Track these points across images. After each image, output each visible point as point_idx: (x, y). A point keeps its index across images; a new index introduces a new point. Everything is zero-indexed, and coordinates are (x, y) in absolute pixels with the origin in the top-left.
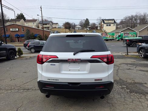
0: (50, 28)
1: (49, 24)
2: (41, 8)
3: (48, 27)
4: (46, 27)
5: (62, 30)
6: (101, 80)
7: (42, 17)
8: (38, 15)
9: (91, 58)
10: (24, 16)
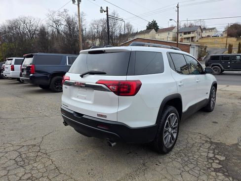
0: (195, 40)
1: (195, 31)
2: (178, 7)
3: (192, 38)
4: (188, 38)
5: (221, 40)
6: (105, 117)
7: (178, 21)
8: (171, 20)
9: (96, 83)
10: (156, 24)
